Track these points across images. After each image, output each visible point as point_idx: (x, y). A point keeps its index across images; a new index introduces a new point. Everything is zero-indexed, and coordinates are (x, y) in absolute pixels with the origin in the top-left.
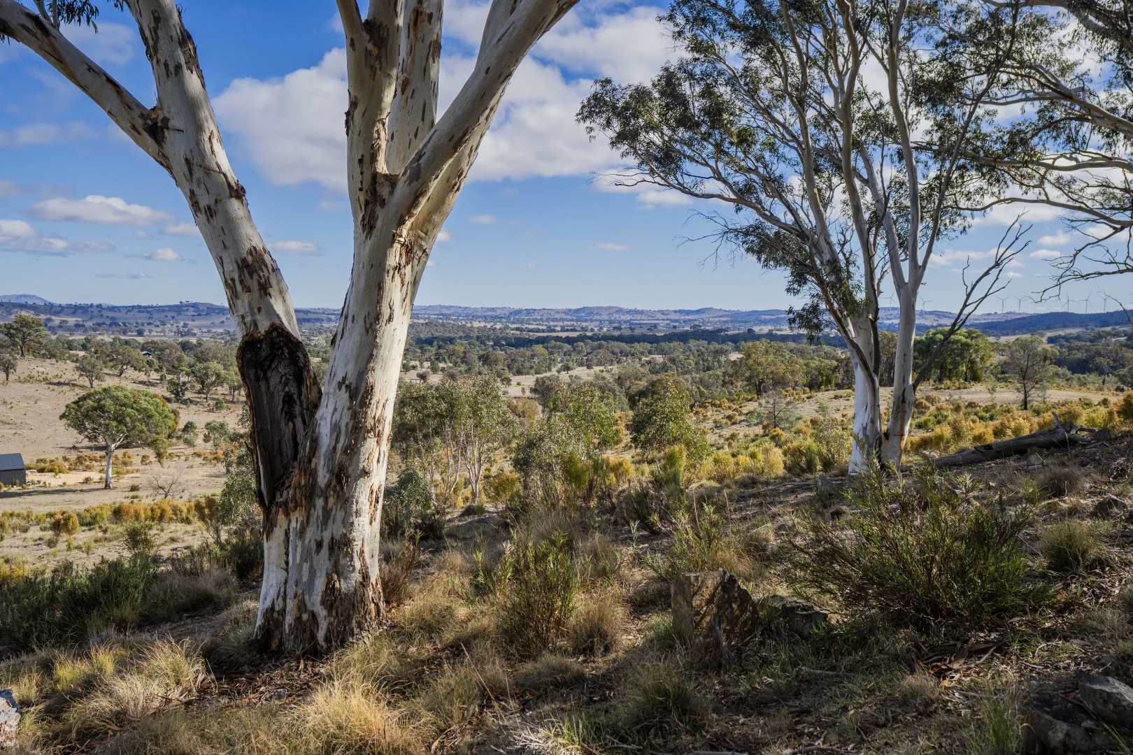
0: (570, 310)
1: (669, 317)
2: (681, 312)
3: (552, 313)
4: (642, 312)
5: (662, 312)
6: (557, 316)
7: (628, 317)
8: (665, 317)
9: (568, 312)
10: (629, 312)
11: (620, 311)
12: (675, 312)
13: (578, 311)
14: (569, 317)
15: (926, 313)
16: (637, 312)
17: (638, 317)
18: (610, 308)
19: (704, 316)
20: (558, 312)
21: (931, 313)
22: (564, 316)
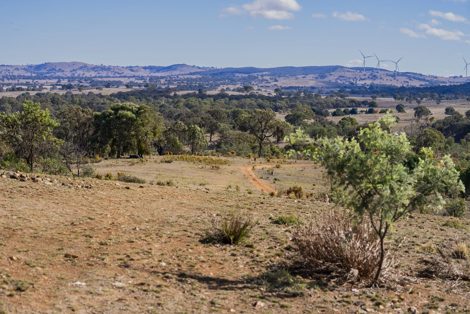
0: (31, 67)
1: (137, 74)
2: (151, 68)
3: (11, 70)
4: (109, 69)
5: (131, 68)
6: (16, 73)
7: (93, 74)
8: (133, 73)
9: (29, 68)
10: (95, 68)
11: (84, 67)
12: (145, 68)
13: (39, 67)
14: (29, 74)
15: (399, 74)
16: (103, 68)
17: (104, 74)
18: (74, 64)
19: (175, 73)
20: (17, 69)
21: (404, 74)
22: (23, 73)
